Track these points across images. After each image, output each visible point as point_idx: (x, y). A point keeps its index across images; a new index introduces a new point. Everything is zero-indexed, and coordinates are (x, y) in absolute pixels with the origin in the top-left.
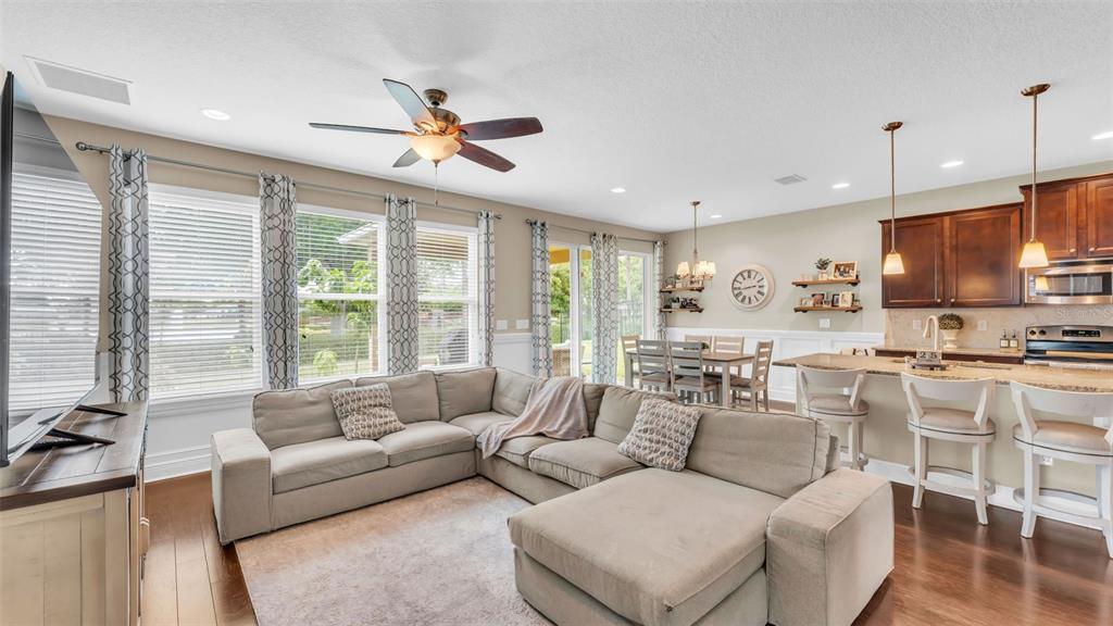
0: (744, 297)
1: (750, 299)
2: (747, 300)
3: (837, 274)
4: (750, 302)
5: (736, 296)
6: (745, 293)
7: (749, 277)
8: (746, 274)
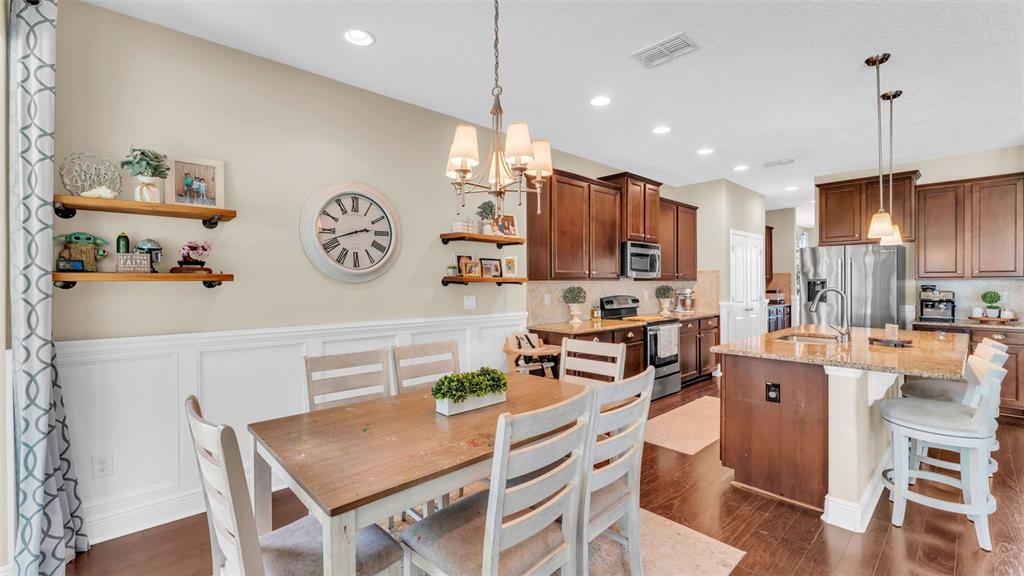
0: (345, 252)
1: (356, 255)
2: (349, 259)
3: (496, 228)
4: (356, 264)
5: (327, 247)
6: (344, 242)
7: (355, 209)
8: (348, 203)
